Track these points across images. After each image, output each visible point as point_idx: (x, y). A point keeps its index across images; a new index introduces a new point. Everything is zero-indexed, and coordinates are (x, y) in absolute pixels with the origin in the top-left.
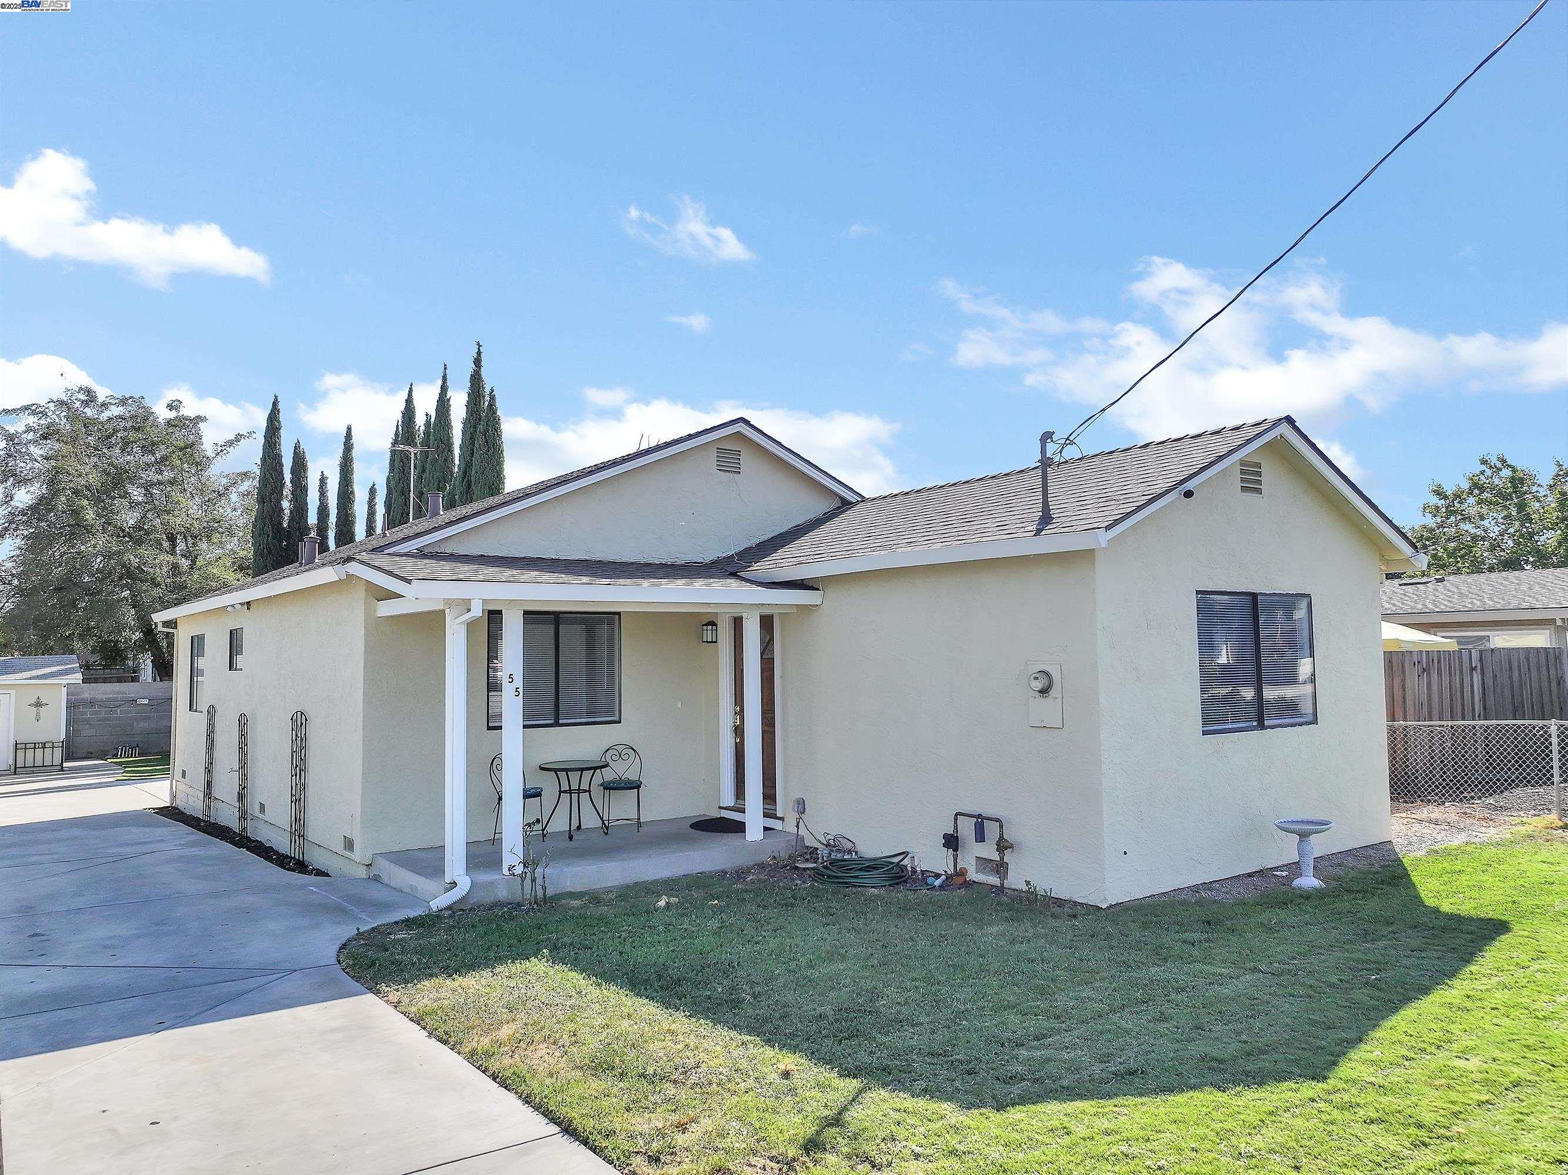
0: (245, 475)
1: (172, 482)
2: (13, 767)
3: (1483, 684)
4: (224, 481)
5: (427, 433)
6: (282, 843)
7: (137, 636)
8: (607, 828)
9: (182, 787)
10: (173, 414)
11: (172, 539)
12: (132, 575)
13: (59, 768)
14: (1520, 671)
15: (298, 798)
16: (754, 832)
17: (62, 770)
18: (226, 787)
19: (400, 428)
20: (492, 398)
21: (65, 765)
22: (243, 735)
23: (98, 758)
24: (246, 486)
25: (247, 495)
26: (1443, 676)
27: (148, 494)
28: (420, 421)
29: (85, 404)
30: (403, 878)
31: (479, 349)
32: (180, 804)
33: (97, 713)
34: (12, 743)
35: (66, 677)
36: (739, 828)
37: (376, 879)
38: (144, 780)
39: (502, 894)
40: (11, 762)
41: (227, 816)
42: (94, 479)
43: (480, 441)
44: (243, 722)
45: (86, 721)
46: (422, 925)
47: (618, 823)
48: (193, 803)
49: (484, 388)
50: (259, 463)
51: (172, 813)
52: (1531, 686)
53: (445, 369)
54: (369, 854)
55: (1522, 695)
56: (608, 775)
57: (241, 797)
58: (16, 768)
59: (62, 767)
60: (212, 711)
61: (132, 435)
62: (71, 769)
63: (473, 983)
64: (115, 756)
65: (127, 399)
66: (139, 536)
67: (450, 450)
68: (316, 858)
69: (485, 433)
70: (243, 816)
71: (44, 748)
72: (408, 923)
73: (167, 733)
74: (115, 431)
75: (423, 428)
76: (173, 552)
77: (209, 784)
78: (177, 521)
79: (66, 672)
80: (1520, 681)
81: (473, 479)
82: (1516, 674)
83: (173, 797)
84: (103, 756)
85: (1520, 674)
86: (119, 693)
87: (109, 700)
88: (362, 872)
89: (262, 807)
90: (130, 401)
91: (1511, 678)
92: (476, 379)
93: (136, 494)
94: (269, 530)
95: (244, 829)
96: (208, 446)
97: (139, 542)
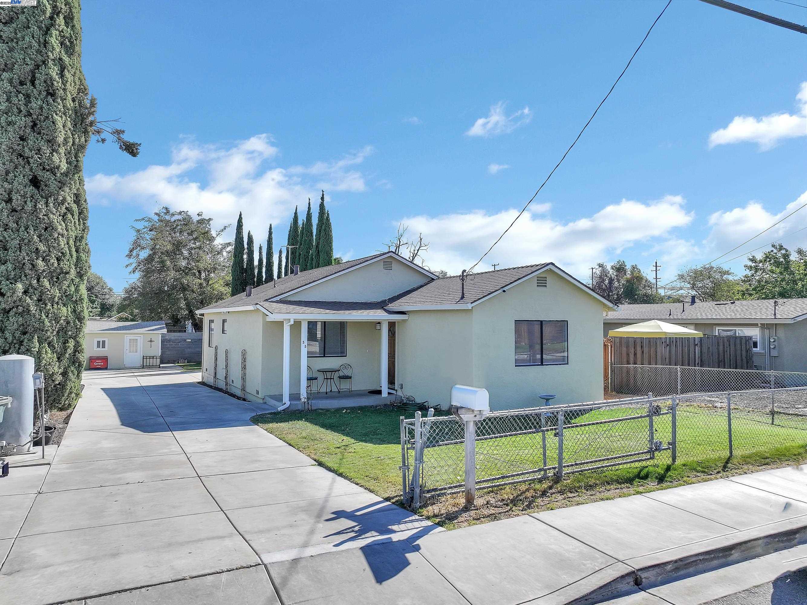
0: (229, 244)
1: (200, 248)
2: (142, 366)
3: (701, 352)
4: (220, 247)
5: (303, 228)
6: (239, 393)
7: (187, 312)
8: (339, 392)
9: (206, 374)
10: (200, 218)
11: (199, 272)
12: (184, 289)
13: (159, 366)
14: (724, 345)
15: (244, 379)
16: (385, 394)
17: (160, 367)
18: (221, 374)
19: (292, 225)
20: (328, 214)
21: (161, 365)
22: (227, 356)
23: (172, 363)
24: (229, 248)
25: (230, 252)
26: (678, 348)
27: (190, 253)
28: (300, 223)
29: (166, 214)
30: (273, 402)
31: (323, 193)
32: (205, 380)
33: (172, 345)
34: (142, 356)
35: (161, 330)
36: (379, 392)
37: (265, 403)
38: (191, 372)
39: (300, 407)
40: (142, 364)
41: (221, 384)
42: (169, 247)
43: (323, 233)
44: (227, 352)
45: (168, 348)
46: (275, 414)
47: (343, 390)
48: (210, 380)
49: (325, 210)
50: (234, 241)
51: (202, 383)
52: (730, 353)
53: (309, 200)
54: (263, 395)
55: (724, 356)
56: (341, 374)
57: (226, 378)
58: (143, 366)
59: (160, 366)
60: (216, 348)
61: (184, 228)
62: (163, 367)
63: (282, 425)
64: (178, 363)
65: (181, 212)
66: (187, 271)
67: (312, 236)
68: (249, 397)
69: (325, 230)
70: (226, 385)
71: (153, 358)
72: (271, 414)
73: (200, 354)
74: (177, 225)
75: (301, 226)
76: (200, 278)
77: (215, 373)
78: (201, 265)
79: (161, 328)
80: (724, 351)
81: (320, 250)
82: (721, 348)
83: (203, 378)
84: (173, 362)
85: (724, 347)
86: (179, 337)
87: (176, 340)
88: (261, 401)
89: (233, 381)
90: (183, 213)
91: (718, 349)
92: (322, 206)
93: (186, 253)
94: (238, 269)
95: (227, 389)
96: (213, 233)
97: (187, 274)
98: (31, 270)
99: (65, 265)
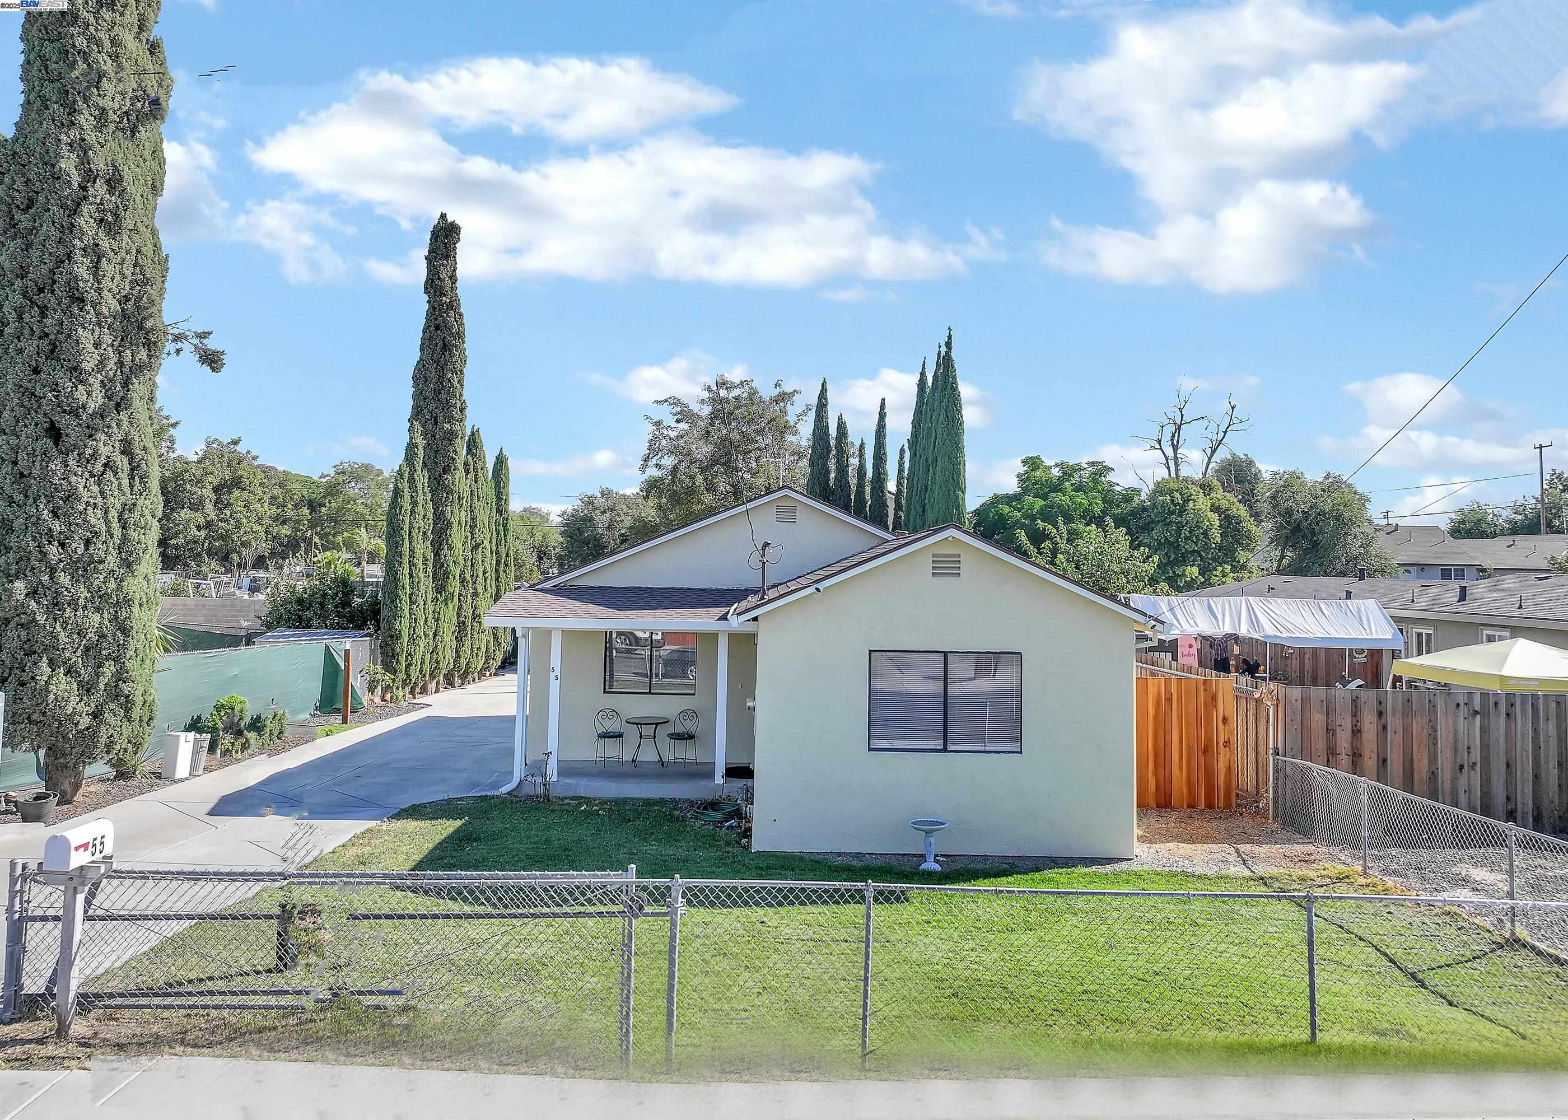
8: (663, 763)
10: (777, 391)
16: (718, 778)
47: (679, 760)
56: (678, 729)
90: (745, 384)
98: (41, 561)
99: (98, 549)
